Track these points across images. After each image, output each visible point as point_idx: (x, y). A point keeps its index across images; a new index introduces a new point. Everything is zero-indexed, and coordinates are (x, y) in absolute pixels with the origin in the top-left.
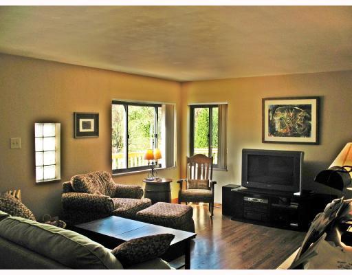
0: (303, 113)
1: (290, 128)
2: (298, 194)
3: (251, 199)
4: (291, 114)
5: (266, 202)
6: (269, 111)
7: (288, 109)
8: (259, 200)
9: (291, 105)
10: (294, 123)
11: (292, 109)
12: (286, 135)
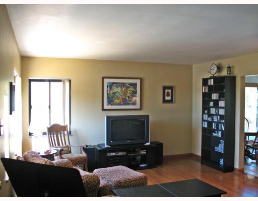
0: (131, 89)
1: (123, 99)
2: (148, 144)
3: (113, 154)
4: (124, 89)
5: (125, 153)
6: (108, 86)
7: (121, 85)
8: (120, 154)
9: (124, 83)
10: (125, 95)
11: (124, 86)
12: (120, 104)
